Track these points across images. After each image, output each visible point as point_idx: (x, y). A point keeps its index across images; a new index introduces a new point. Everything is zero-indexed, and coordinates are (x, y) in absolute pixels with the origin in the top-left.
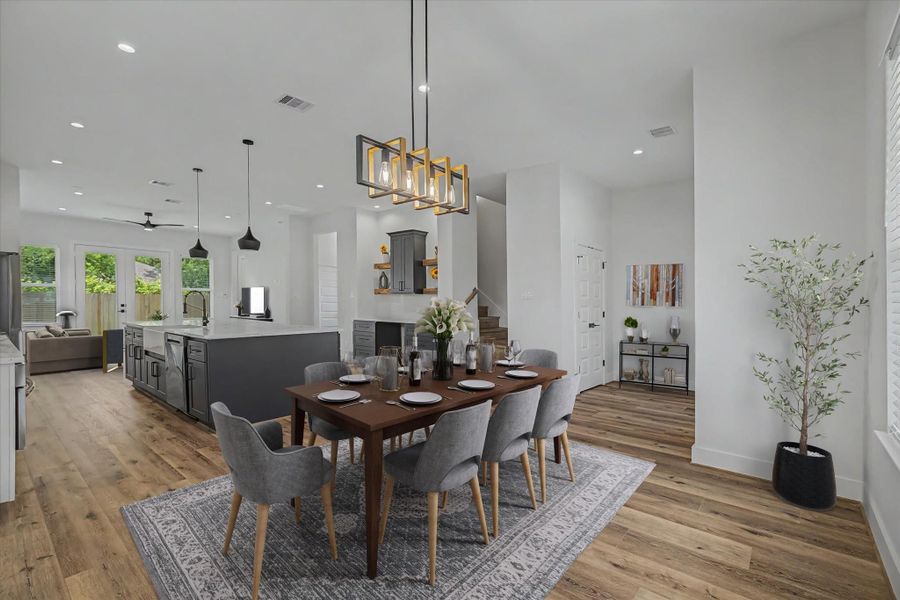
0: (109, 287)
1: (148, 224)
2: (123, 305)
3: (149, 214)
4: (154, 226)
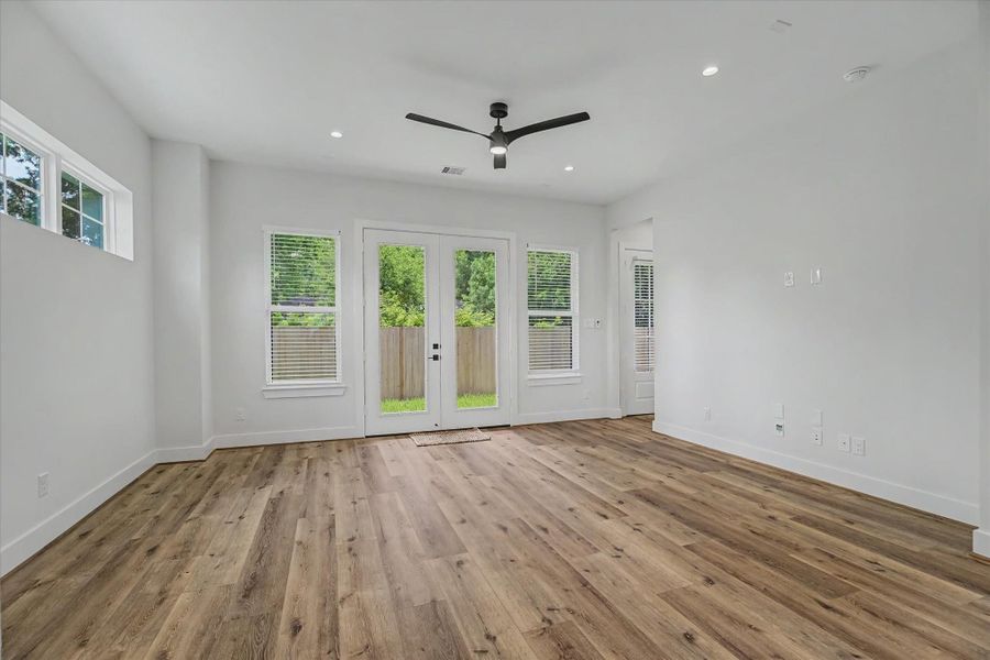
1: (499, 135)
2: (435, 347)
4: (510, 137)
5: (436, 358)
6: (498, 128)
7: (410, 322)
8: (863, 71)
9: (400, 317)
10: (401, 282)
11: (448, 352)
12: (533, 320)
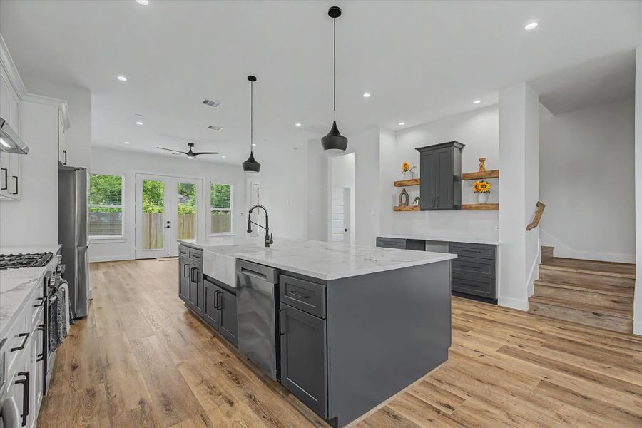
0: (157, 208)
1: (191, 153)
2: (168, 222)
3: (191, 145)
4: (195, 154)
5: (168, 227)
6: (191, 151)
7: (156, 211)
8: (295, 149)
9: (150, 208)
10: (150, 187)
11: (174, 225)
12: (214, 212)
